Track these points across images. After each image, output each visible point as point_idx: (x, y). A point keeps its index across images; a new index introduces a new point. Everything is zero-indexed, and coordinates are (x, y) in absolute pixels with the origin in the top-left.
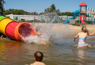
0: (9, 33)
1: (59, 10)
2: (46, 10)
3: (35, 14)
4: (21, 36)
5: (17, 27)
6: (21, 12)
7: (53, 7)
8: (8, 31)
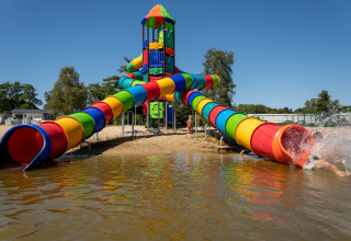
0: (261, 147)
1: (337, 102)
2: (307, 103)
3: (286, 111)
4: (288, 153)
5: (278, 134)
6: (260, 110)
7: (325, 96)
8: (255, 143)
